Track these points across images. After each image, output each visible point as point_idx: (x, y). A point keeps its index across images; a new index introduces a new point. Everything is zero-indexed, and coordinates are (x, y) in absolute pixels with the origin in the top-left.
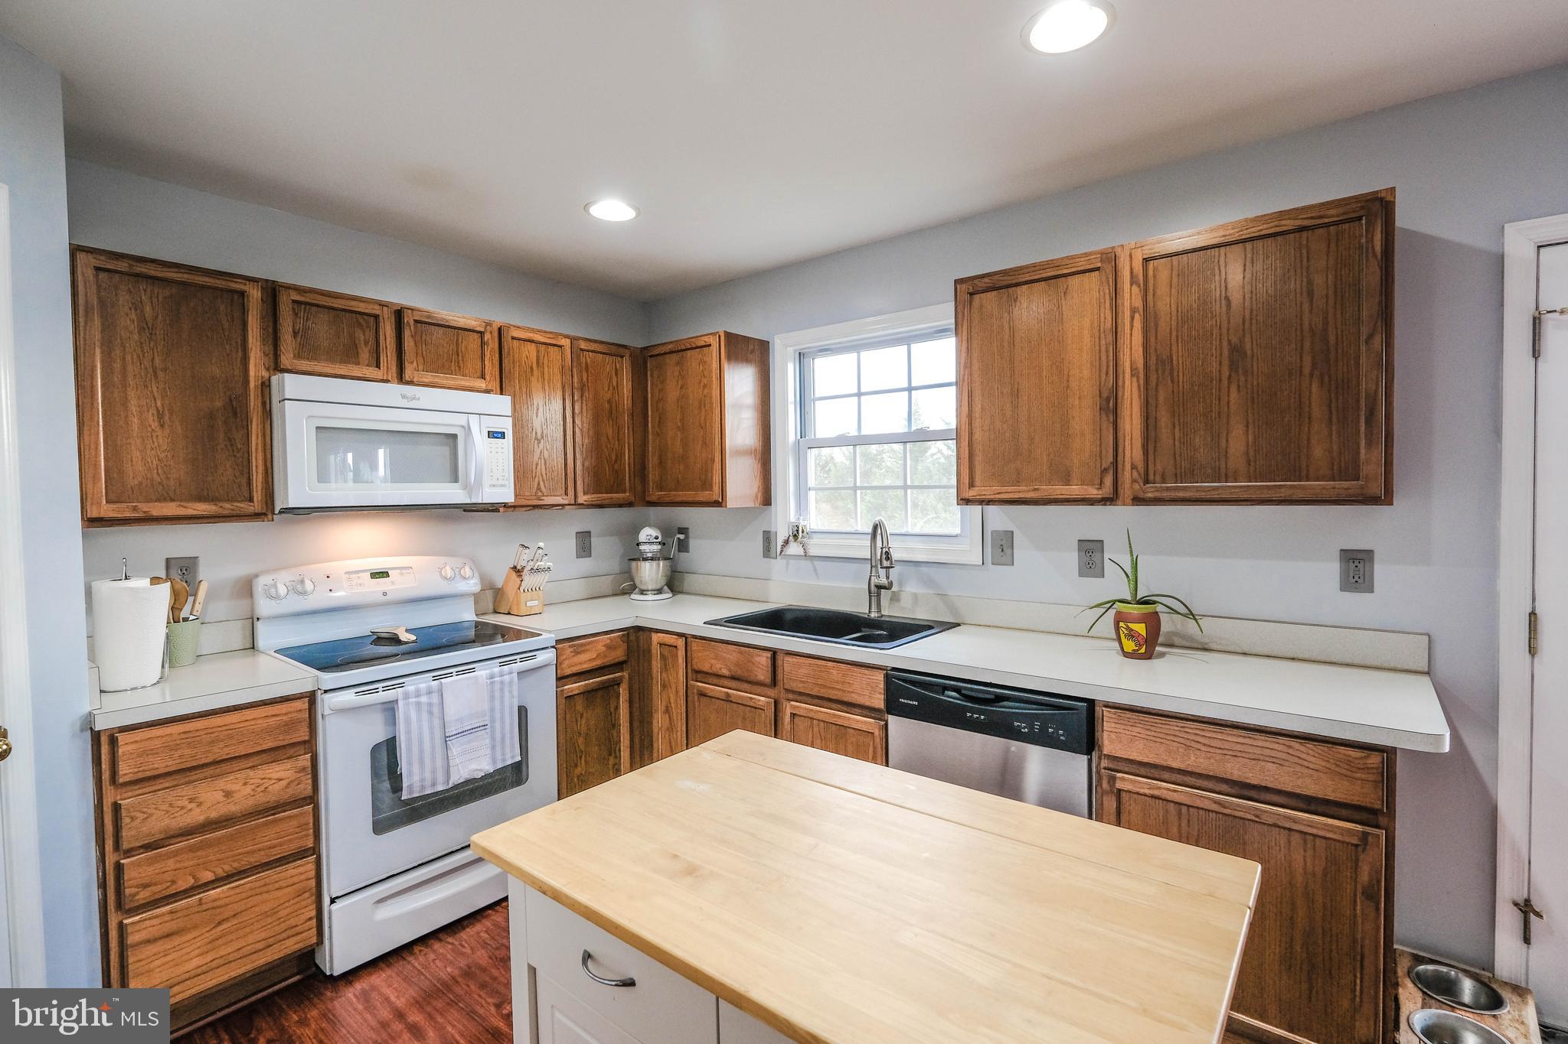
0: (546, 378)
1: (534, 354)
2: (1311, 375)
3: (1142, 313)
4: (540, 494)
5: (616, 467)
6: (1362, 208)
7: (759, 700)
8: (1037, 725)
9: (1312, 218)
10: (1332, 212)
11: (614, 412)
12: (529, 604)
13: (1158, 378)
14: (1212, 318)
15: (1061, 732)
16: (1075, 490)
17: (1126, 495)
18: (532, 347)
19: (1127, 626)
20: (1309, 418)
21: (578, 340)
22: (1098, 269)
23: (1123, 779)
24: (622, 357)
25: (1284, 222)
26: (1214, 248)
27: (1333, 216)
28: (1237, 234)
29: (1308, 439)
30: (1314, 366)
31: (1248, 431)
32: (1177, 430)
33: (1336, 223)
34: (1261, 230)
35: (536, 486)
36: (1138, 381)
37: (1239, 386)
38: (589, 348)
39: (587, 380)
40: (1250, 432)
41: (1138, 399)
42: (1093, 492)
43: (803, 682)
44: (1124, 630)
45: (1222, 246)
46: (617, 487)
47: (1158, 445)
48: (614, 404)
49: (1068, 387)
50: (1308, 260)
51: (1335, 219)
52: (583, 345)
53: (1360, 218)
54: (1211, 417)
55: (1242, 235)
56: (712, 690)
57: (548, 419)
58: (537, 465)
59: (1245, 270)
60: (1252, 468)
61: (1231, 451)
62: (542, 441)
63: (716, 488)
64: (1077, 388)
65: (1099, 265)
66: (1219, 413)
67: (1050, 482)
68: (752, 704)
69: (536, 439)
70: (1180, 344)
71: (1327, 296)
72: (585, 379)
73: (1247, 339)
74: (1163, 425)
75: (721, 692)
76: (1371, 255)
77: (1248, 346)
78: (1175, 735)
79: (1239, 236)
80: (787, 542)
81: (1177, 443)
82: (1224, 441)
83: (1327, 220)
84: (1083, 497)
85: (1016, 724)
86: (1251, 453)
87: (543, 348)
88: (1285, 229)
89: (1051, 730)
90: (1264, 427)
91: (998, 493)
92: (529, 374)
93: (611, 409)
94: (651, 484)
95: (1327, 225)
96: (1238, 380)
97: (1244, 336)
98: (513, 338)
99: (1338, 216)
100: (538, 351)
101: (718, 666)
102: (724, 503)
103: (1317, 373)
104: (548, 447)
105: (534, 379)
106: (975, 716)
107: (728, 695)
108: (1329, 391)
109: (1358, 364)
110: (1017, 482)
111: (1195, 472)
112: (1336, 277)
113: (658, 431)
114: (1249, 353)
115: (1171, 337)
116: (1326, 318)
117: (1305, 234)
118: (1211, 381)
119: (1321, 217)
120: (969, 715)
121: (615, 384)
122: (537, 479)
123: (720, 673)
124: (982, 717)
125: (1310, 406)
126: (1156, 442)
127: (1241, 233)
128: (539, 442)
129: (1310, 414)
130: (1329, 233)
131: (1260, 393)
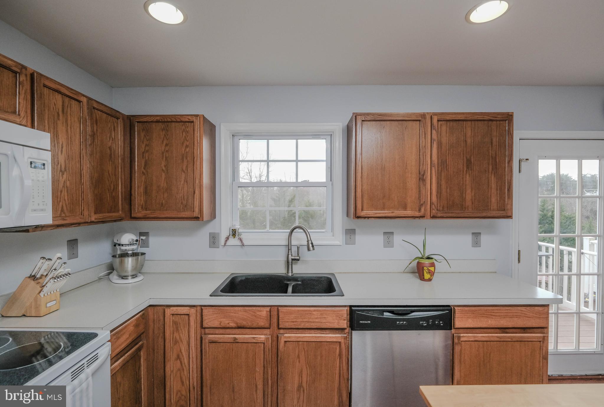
0: (69, 124)
1: (60, 103)
2: (492, 173)
3: (437, 142)
4: (63, 215)
5: (114, 194)
6: (507, 117)
7: (260, 338)
8: (430, 321)
9: (493, 117)
10: (499, 116)
11: (113, 156)
12: (48, 305)
13: (441, 169)
14: (461, 147)
15: (441, 322)
16: (409, 213)
17: (428, 215)
18: (59, 97)
19: (428, 269)
20: (491, 188)
21: (92, 100)
22: (420, 121)
23: (463, 336)
24: (118, 119)
25: (485, 117)
26: (462, 121)
27: (499, 118)
28: (470, 118)
29: (491, 196)
30: (492, 169)
31: (472, 191)
32: (448, 189)
33: (500, 121)
34: (478, 118)
35: (60, 209)
36: (435, 169)
37: (469, 175)
38: (99, 108)
39: (97, 130)
40: (473, 192)
41: (435, 176)
42: (417, 214)
43: (293, 322)
44: (426, 270)
45: (465, 121)
46: (114, 208)
47: (441, 195)
48: (113, 151)
49: (406, 168)
50: (491, 132)
51: (500, 119)
52: (95, 105)
53: (506, 121)
54: (460, 185)
55: (472, 118)
56: (221, 338)
57: (70, 156)
58: (61, 192)
59: (472, 132)
60: (473, 205)
61: (467, 198)
62: (65, 173)
63: (197, 210)
64: (410, 169)
65: (420, 119)
66: (463, 184)
67: (398, 209)
68: (255, 341)
69: (61, 171)
70: (449, 156)
71: (496, 145)
72: (95, 130)
73: (472, 157)
74: (443, 188)
75: (229, 338)
76: (509, 134)
77: (472, 160)
78: (483, 314)
79: (471, 118)
80: (227, 238)
81: (448, 194)
82: (464, 195)
83: (497, 119)
84: (413, 216)
85: (421, 322)
86: (473, 200)
87: (67, 100)
88: (485, 119)
89: (437, 322)
90: (477, 190)
91: (375, 214)
92: (56, 117)
93: (111, 154)
94: (137, 206)
95: (497, 121)
96: (469, 172)
97: (471, 156)
98: (45, 86)
99: (500, 118)
100: (63, 102)
101: (227, 322)
102: (201, 218)
103: (493, 172)
104: (70, 179)
105: (60, 123)
106: (401, 323)
107: (235, 339)
108: (497, 179)
109: (505, 171)
110: (383, 209)
111: (454, 206)
112: (499, 139)
113: (144, 171)
114: (473, 162)
115: (446, 153)
116: (496, 153)
117: (490, 122)
118: (460, 171)
119: (496, 117)
120: (398, 322)
121: (113, 137)
122: (61, 203)
123: (228, 326)
124: (405, 322)
125: (491, 183)
126: (440, 194)
127: (472, 117)
128: (63, 174)
129: (491, 186)
130: (497, 123)
131: (476, 177)
